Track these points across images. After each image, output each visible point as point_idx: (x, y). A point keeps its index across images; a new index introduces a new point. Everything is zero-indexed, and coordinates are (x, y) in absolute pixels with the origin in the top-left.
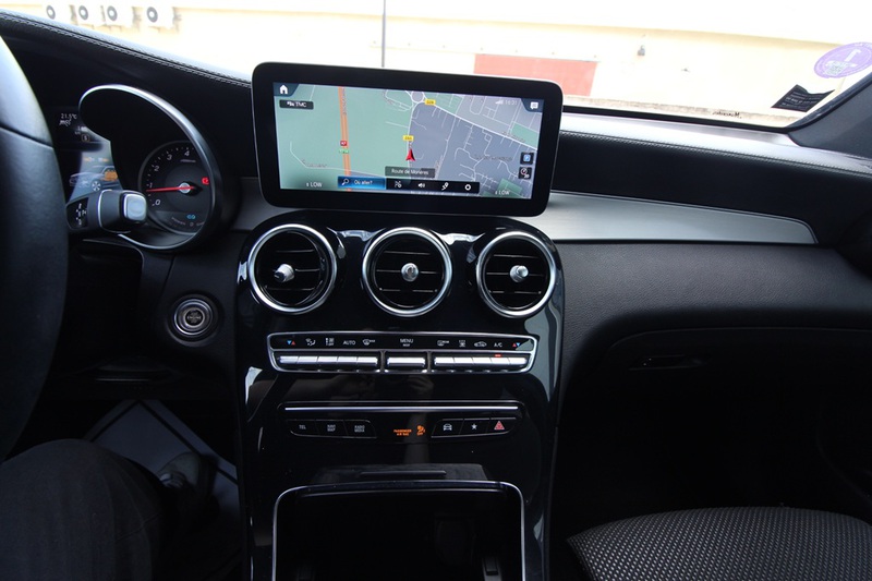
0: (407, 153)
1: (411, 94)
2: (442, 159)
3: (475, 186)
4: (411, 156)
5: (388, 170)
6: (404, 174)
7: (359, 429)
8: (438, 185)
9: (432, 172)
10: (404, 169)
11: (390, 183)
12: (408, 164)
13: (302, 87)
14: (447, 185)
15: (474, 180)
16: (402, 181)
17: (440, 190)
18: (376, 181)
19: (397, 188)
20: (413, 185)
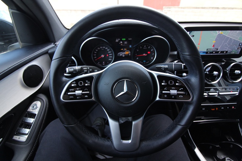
0: (213, 45)
1: (217, 31)
2: (221, 46)
3: (227, 52)
4: (214, 46)
5: (207, 50)
6: (211, 50)
7: (204, 109)
8: (218, 52)
9: (217, 49)
10: (211, 49)
11: (207, 53)
12: (212, 48)
13: (193, 32)
14: (220, 52)
15: (227, 50)
16: (210, 52)
17: (218, 53)
18: (204, 52)
19: (208, 54)
20: (212, 52)
